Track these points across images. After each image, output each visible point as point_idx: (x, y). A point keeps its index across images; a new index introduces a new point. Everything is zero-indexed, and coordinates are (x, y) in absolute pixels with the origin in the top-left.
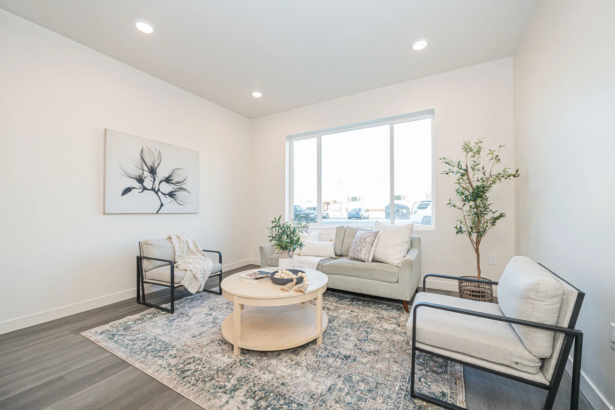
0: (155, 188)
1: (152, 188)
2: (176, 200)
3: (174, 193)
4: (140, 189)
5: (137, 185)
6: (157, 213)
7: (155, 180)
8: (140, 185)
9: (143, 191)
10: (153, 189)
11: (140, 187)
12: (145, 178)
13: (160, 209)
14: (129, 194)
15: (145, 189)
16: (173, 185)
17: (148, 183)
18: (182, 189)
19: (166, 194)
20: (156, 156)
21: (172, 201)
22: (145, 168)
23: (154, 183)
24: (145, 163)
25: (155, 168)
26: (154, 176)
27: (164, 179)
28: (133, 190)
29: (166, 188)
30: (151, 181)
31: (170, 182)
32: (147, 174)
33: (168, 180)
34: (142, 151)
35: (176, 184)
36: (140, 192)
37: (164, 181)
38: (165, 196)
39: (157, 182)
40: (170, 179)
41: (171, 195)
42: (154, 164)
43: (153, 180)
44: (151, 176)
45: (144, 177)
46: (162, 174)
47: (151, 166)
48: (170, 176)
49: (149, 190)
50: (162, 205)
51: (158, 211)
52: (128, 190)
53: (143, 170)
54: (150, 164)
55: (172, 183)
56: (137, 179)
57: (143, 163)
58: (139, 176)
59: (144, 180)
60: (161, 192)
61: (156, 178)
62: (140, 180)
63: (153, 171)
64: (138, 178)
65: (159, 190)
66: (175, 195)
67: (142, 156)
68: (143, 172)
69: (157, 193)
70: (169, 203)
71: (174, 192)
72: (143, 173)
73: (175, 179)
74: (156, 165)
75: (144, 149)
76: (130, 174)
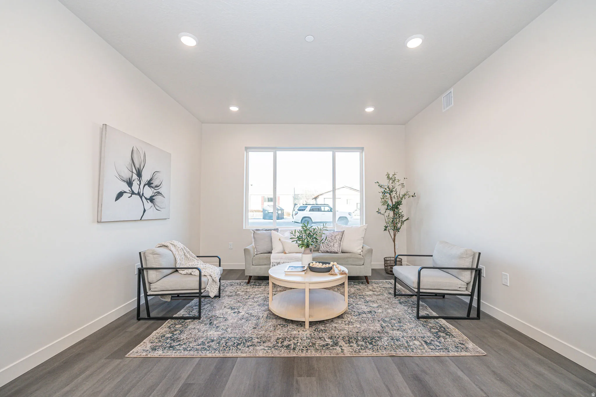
0: (140, 192)
1: (138, 192)
2: (155, 205)
3: (154, 198)
4: (130, 193)
5: (127, 189)
6: (141, 219)
7: (140, 183)
8: (130, 189)
9: (131, 196)
10: (139, 194)
11: (130, 191)
12: (133, 181)
13: (143, 215)
14: (121, 198)
15: (133, 193)
16: (153, 189)
17: (135, 188)
18: (160, 193)
19: (148, 199)
20: (142, 157)
21: (152, 206)
22: (134, 171)
23: (139, 187)
24: (134, 165)
25: (141, 171)
26: (140, 179)
27: (147, 183)
28: (125, 194)
29: (148, 192)
30: (138, 184)
31: (151, 186)
32: (135, 177)
33: (149, 184)
34: (132, 151)
35: (155, 188)
36: (129, 197)
38: (147, 201)
39: (142, 186)
40: (151, 182)
41: (151, 200)
42: (140, 167)
44: (138, 179)
46: (146, 177)
47: (138, 168)
48: (151, 180)
49: (136, 194)
50: (145, 211)
51: (142, 217)
52: (120, 195)
53: (132, 172)
54: (137, 166)
55: (152, 187)
56: (127, 183)
58: (129, 179)
59: (132, 184)
60: (144, 197)
61: (142, 181)
62: (130, 183)
63: (139, 174)
64: (128, 181)
65: (143, 194)
66: (154, 199)
67: (132, 156)
68: (132, 175)
69: (141, 198)
70: (149, 209)
71: (153, 196)
73: (155, 183)
74: (142, 167)
75: (133, 149)
76: (123, 177)
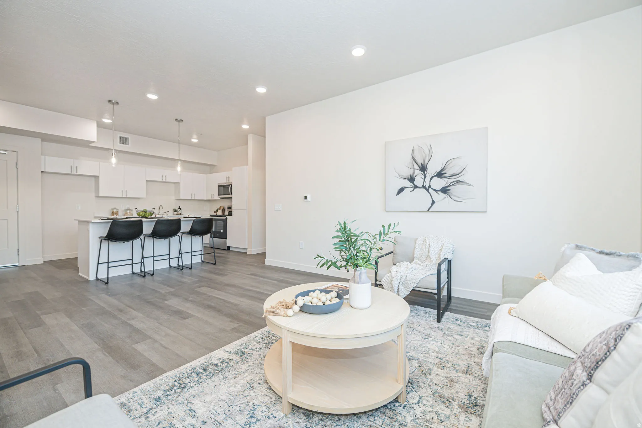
0: (426, 185)
1: (423, 185)
2: (451, 196)
3: (448, 188)
4: (412, 187)
5: (409, 184)
6: (428, 211)
7: (425, 176)
8: (412, 184)
9: (414, 190)
10: (424, 187)
12: (416, 176)
13: (431, 206)
14: (403, 193)
15: (416, 187)
16: (446, 180)
17: (419, 181)
18: (459, 182)
19: (438, 191)
20: (427, 152)
21: (445, 198)
22: (416, 167)
23: (424, 180)
25: (426, 165)
26: (424, 173)
27: (436, 174)
28: (406, 189)
29: (438, 183)
30: (422, 178)
31: (443, 176)
32: (418, 172)
33: (440, 175)
34: (413, 150)
35: (450, 177)
36: (411, 191)
37: (435, 176)
38: (437, 193)
39: (428, 179)
40: (443, 172)
41: (444, 190)
42: (424, 161)
43: (423, 177)
44: (421, 173)
45: (414, 176)
46: (432, 169)
47: (421, 164)
48: (442, 170)
49: (419, 188)
50: (433, 202)
51: (429, 209)
52: (401, 190)
53: (414, 169)
54: (420, 161)
55: (446, 177)
56: (408, 179)
57: (414, 163)
58: (411, 175)
59: (415, 179)
60: (432, 189)
61: (427, 175)
62: (412, 179)
63: (423, 169)
64: (410, 177)
65: (430, 187)
66: (449, 190)
67: (413, 155)
68: (414, 171)
69: (428, 190)
70: (442, 200)
71: (448, 186)
72: (414, 173)
73: (449, 172)
74: (426, 162)
75: (414, 148)
76: (402, 176)
